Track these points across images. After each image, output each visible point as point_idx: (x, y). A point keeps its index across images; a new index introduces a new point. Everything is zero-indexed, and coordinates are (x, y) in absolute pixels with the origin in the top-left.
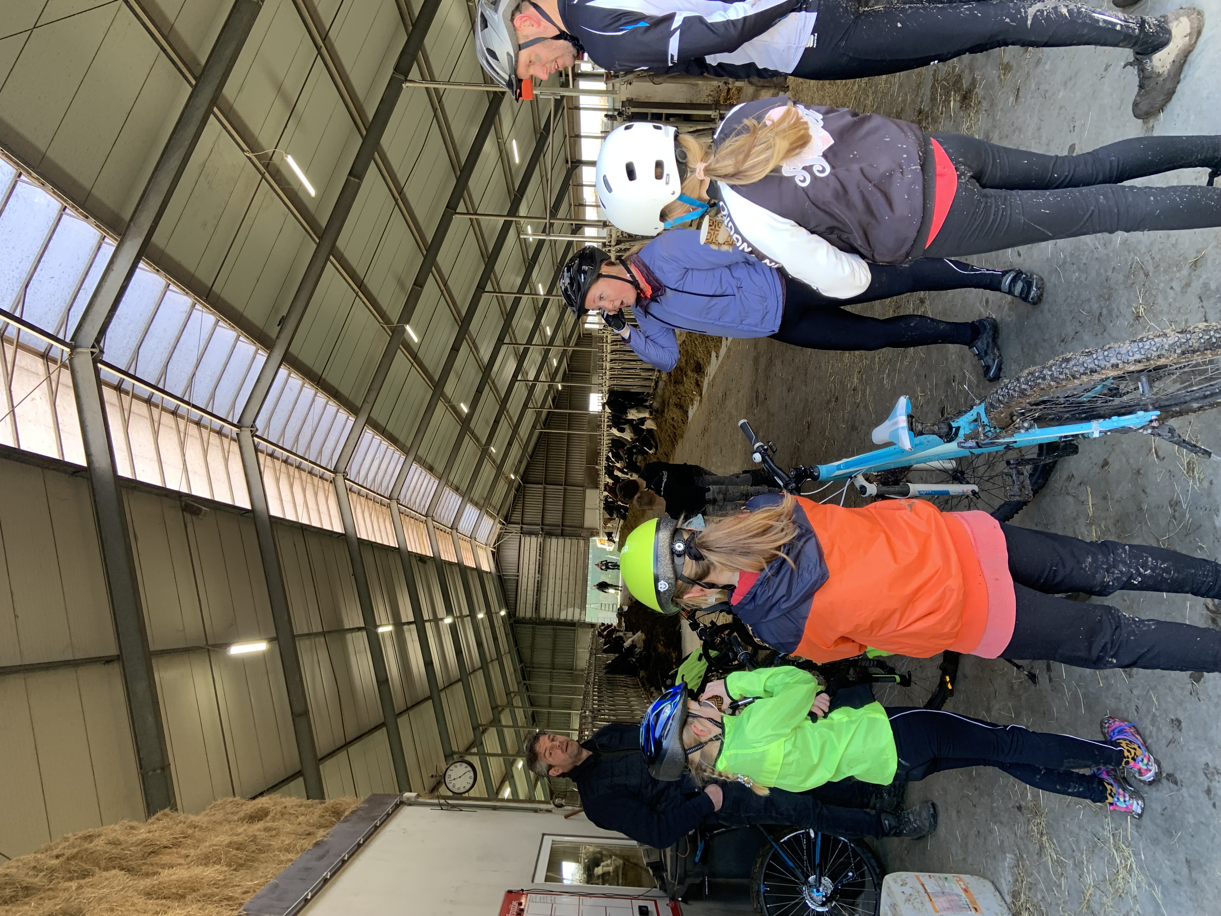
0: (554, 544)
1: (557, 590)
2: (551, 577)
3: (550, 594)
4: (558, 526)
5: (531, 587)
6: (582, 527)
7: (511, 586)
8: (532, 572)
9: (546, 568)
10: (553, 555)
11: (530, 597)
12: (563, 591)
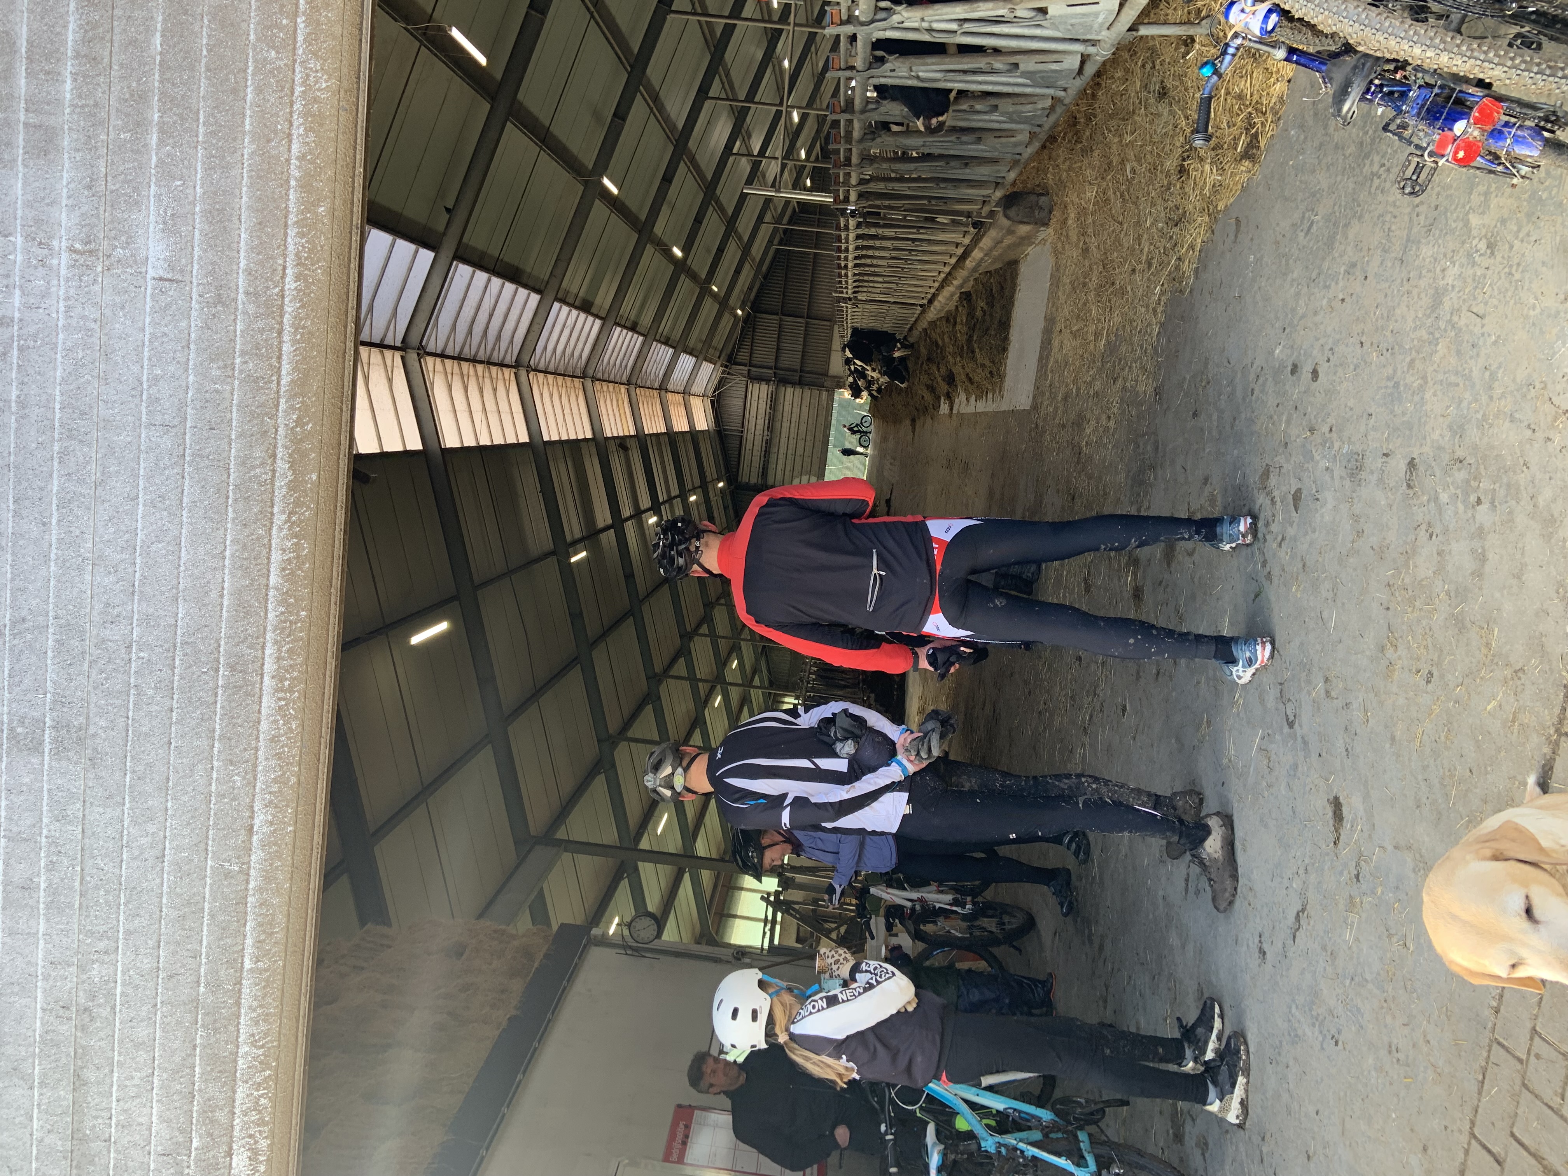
0: (790, 395)
1: (790, 452)
2: (783, 436)
3: (781, 456)
4: (795, 371)
5: (757, 447)
6: (825, 374)
7: (734, 444)
8: (760, 427)
9: (778, 425)
10: (787, 408)
11: (756, 459)
12: (798, 453)
